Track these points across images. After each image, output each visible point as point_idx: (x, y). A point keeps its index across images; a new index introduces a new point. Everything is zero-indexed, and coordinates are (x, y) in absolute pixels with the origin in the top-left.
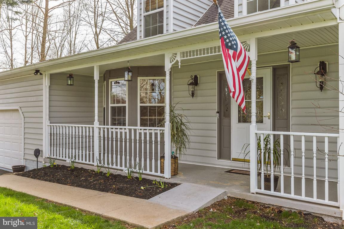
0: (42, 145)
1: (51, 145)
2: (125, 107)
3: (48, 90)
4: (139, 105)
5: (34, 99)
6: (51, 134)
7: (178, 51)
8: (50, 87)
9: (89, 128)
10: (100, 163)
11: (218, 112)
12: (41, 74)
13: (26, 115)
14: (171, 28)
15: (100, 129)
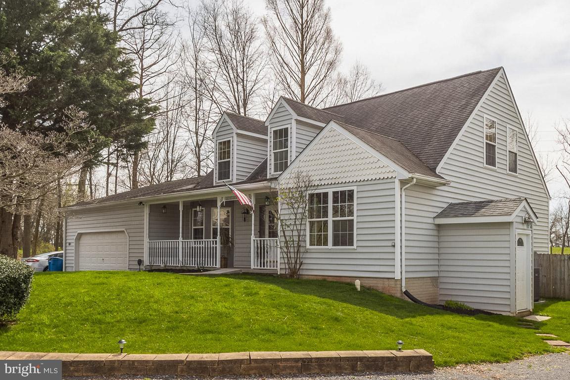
0: (143, 257)
1: (150, 257)
2: (203, 228)
3: (148, 216)
4: (212, 227)
5: (138, 222)
6: (150, 248)
7: (224, 196)
8: (149, 214)
9: (176, 242)
10: (183, 264)
11: (259, 232)
12: (143, 205)
13: (131, 235)
14: (235, 177)
15: (183, 242)
